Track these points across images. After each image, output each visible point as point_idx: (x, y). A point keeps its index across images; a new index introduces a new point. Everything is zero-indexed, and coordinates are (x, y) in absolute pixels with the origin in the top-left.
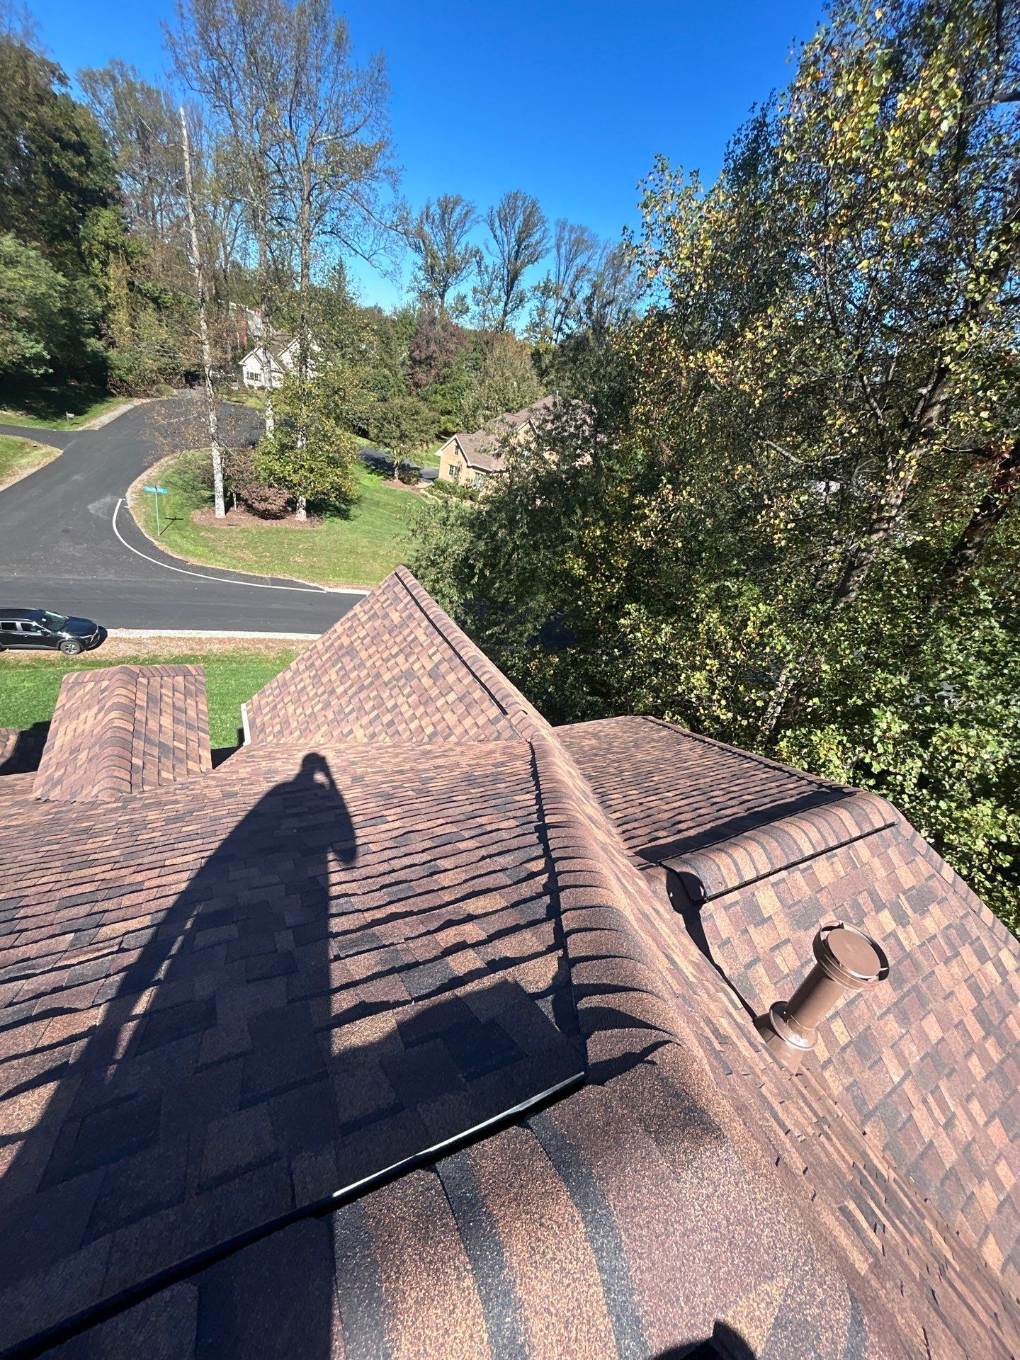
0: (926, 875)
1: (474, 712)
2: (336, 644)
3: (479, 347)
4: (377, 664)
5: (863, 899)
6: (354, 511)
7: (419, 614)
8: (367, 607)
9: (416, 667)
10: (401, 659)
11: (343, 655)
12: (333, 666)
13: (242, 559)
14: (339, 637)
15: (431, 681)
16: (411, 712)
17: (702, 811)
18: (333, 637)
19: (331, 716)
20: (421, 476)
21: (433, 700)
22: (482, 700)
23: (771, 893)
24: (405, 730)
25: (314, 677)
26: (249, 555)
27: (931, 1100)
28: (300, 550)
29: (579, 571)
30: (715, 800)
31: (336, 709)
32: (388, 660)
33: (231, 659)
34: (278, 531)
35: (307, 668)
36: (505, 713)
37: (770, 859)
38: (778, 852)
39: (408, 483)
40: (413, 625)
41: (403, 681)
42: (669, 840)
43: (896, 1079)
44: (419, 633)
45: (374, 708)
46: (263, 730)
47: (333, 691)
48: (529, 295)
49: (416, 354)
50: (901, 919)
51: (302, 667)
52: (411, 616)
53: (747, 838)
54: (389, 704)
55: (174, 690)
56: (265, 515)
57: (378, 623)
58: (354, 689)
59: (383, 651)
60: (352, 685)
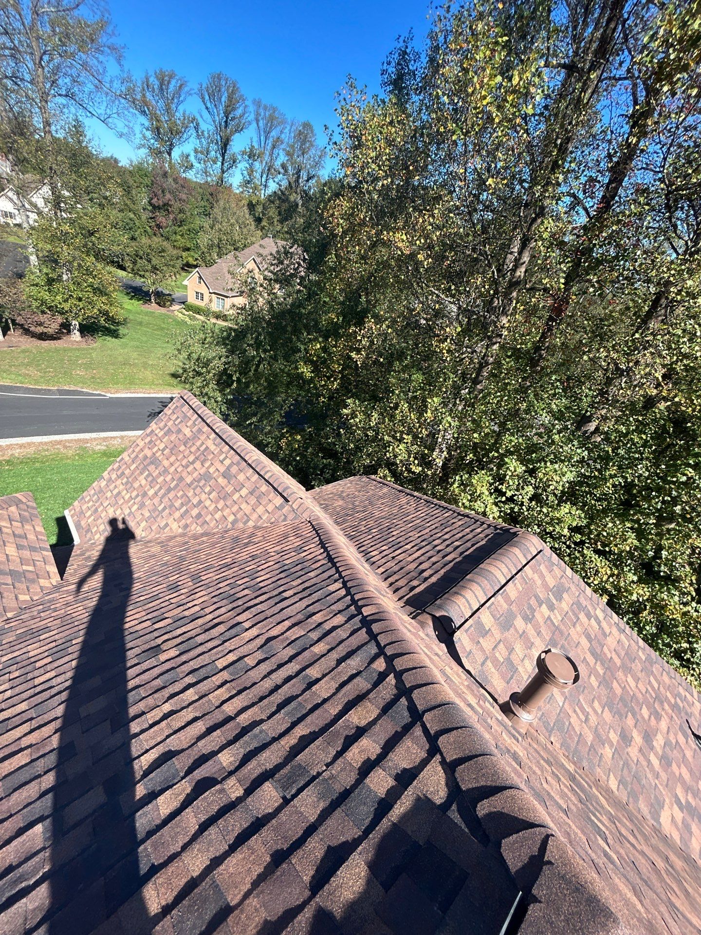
0: (559, 576)
1: (264, 501)
2: (140, 456)
3: (205, 198)
4: (179, 470)
5: (533, 602)
6: (122, 330)
7: (206, 429)
8: (162, 425)
9: (211, 470)
10: (198, 465)
11: (148, 465)
12: (142, 473)
13: (28, 375)
14: (142, 450)
15: (226, 481)
16: (213, 506)
17: (434, 559)
18: (137, 450)
19: (147, 514)
20: (173, 300)
21: (230, 495)
22: (269, 493)
23: (488, 613)
24: (211, 520)
25: (127, 483)
26: (32, 371)
27: (577, 709)
28: (81, 365)
29: (309, 375)
30: (438, 548)
31: (151, 508)
32: (187, 466)
33: (34, 460)
34: (57, 350)
35: (118, 477)
36: (287, 501)
37: (485, 593)
38: (489, 587)
39: (164, 306)
40: (203, 437)
41: (203, 482)
42: (422, 588)
43: (561, 704)
44: (210, 443)
45: (182, 505)
46: (89, 530)
47: (145, 494)
48: (239, 157)
49: (154, 201)
50: (551, 608)
51: (114, 476)
52: (200, 431)
53: (469, 580)
54: (195, 501)
55: (11, 520)
56: (43, 337)
57: (173, 438)
58: (162, 491)
59: (182, 460)
60: (160, 488)
